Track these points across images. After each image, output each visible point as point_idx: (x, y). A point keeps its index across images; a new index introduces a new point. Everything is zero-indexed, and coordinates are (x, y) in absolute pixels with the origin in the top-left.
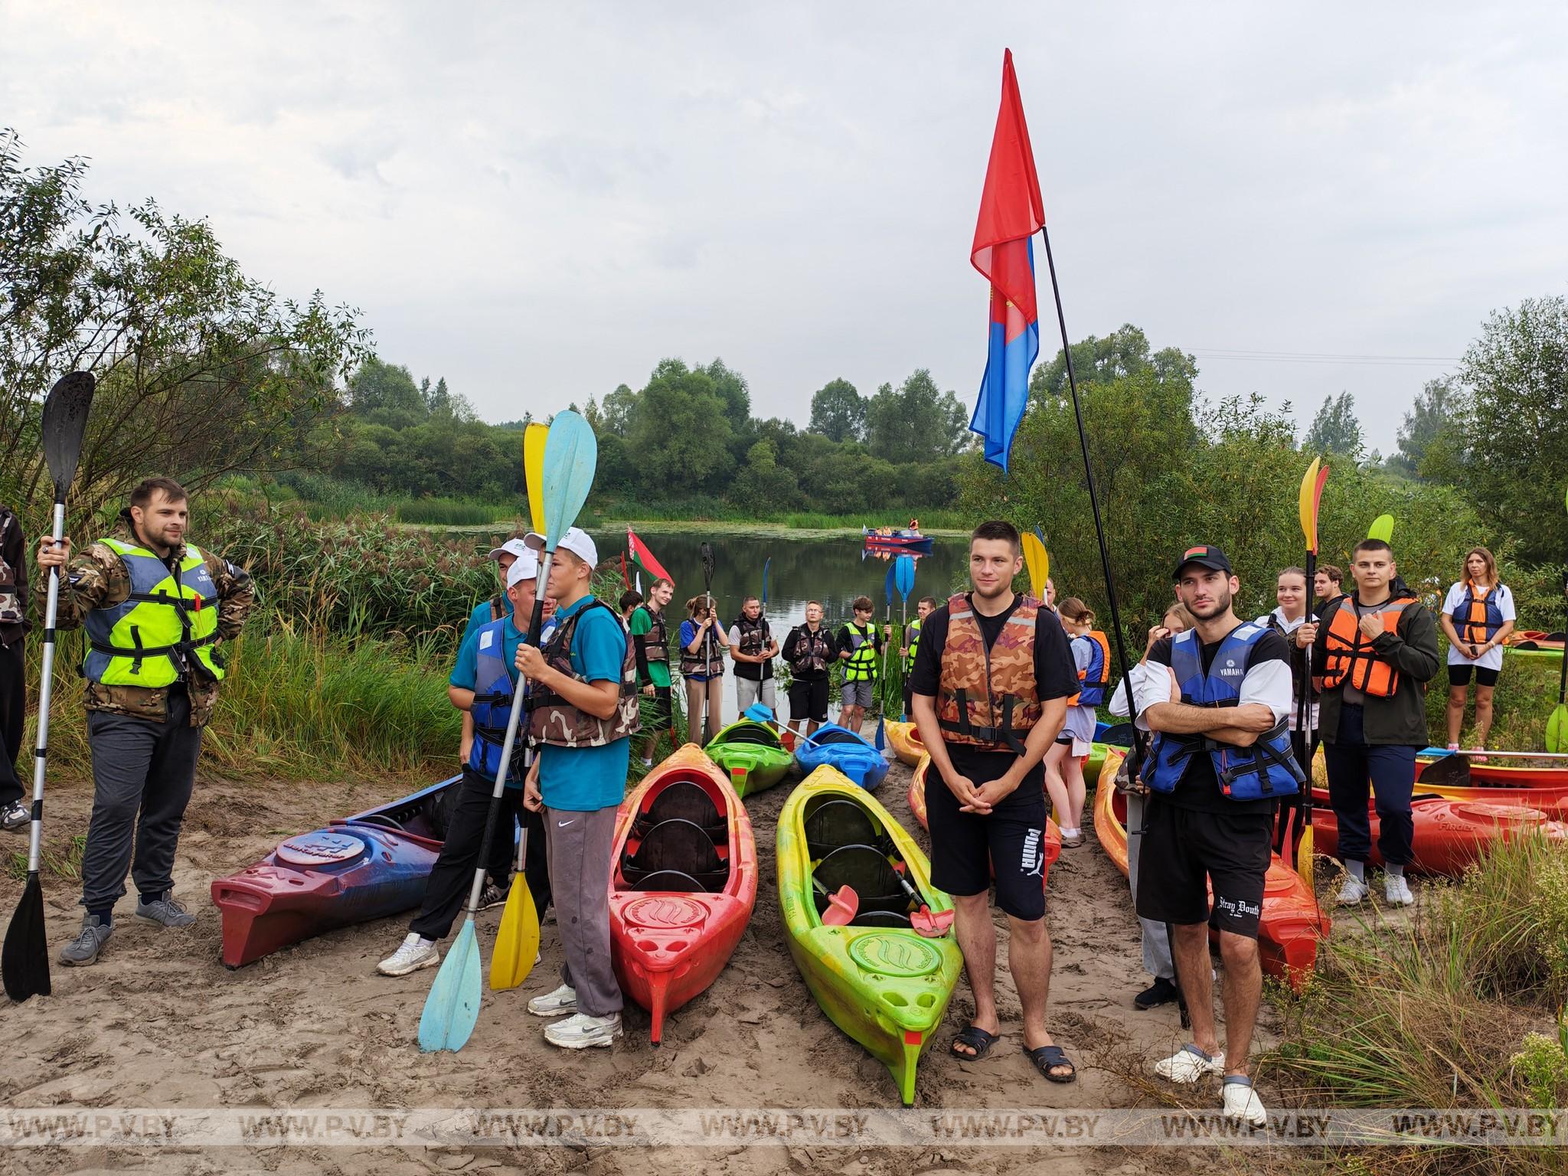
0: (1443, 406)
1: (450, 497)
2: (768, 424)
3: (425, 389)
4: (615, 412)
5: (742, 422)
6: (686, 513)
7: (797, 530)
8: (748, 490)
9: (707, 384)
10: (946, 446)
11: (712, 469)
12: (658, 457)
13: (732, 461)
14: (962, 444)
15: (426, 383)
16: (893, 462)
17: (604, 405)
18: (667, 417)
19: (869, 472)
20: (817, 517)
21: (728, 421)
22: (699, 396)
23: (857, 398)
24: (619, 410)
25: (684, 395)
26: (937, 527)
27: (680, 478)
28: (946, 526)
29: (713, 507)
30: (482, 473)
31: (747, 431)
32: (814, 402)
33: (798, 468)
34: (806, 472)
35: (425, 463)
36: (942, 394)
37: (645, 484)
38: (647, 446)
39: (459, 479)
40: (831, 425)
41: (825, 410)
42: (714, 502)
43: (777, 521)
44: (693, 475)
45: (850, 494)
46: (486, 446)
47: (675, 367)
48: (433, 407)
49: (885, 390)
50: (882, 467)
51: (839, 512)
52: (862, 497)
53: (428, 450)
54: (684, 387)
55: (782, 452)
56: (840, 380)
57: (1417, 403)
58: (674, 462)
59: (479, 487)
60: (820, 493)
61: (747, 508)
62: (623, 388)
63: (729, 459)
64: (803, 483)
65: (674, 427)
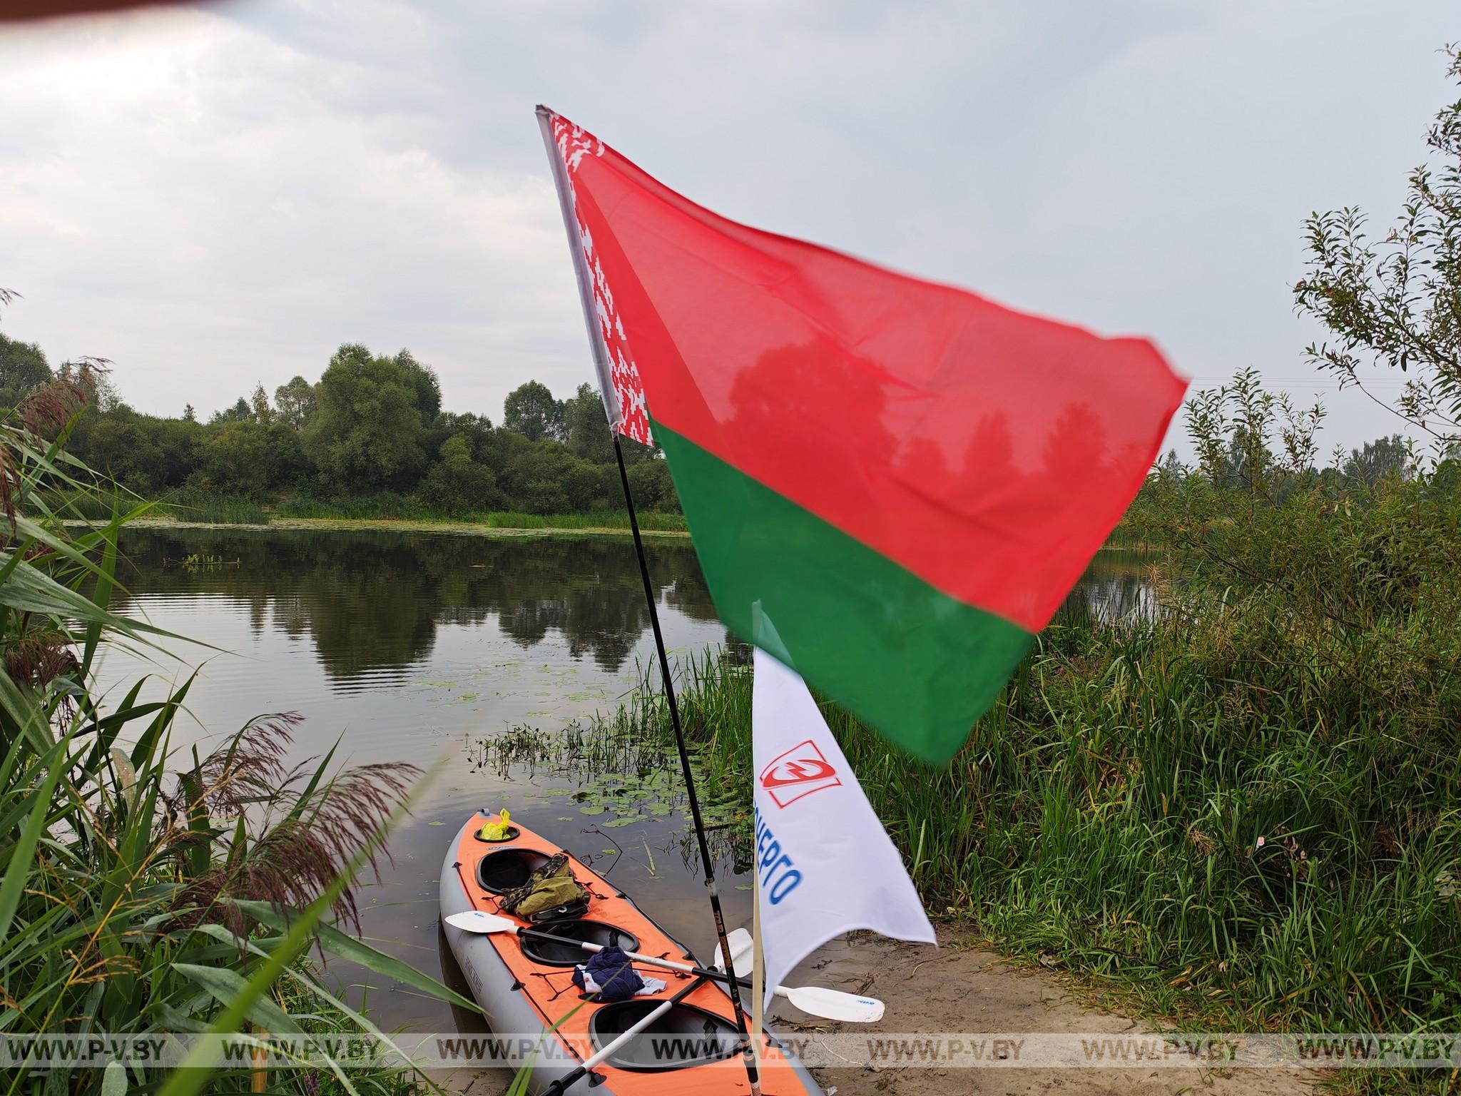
2: (463, 419)
4: (288, 405)
5: (432, 419)
6: (371, 511)
7: (499, 529)
8: (441, 487)
9: (396, 373)
11: (400, 464)
12: (337, 450)
13: (423, 457)
16: (596, 462)
17: (276, 397)
18: (348, 406)
19: (573, 471)
20: (521, 516)
21: (419, 414)
22: (386, 385)
23: (552, 402)
24: (293, 403)
25: (366, 382)
27: (363, 472)
29: (401, 505)
30: (126, 463)
31: (440, 425)
32: (507, 403)
33: (496, 466)
34: (505, 470)
37: (323, 478)
38: (326, 437)
40: (525, 426)
41: (518, 412)
42: (403, 500)
43: (474, 521)
44: (379, 470)
45: (553, 493)
46: (131, 432)
47: (358, 354)
49: (582, 392)
50: (584, 466)
51: (542, 512)
52: (565, 496)
54: (369, 375)
55: (478, 448)
56: (533, 382)
58: (357, 455)
60: (522, 493)
61: (440, 506)
62: (298, 381)
63: (421, 456)
64: (503, 482)
65: (357, 417)
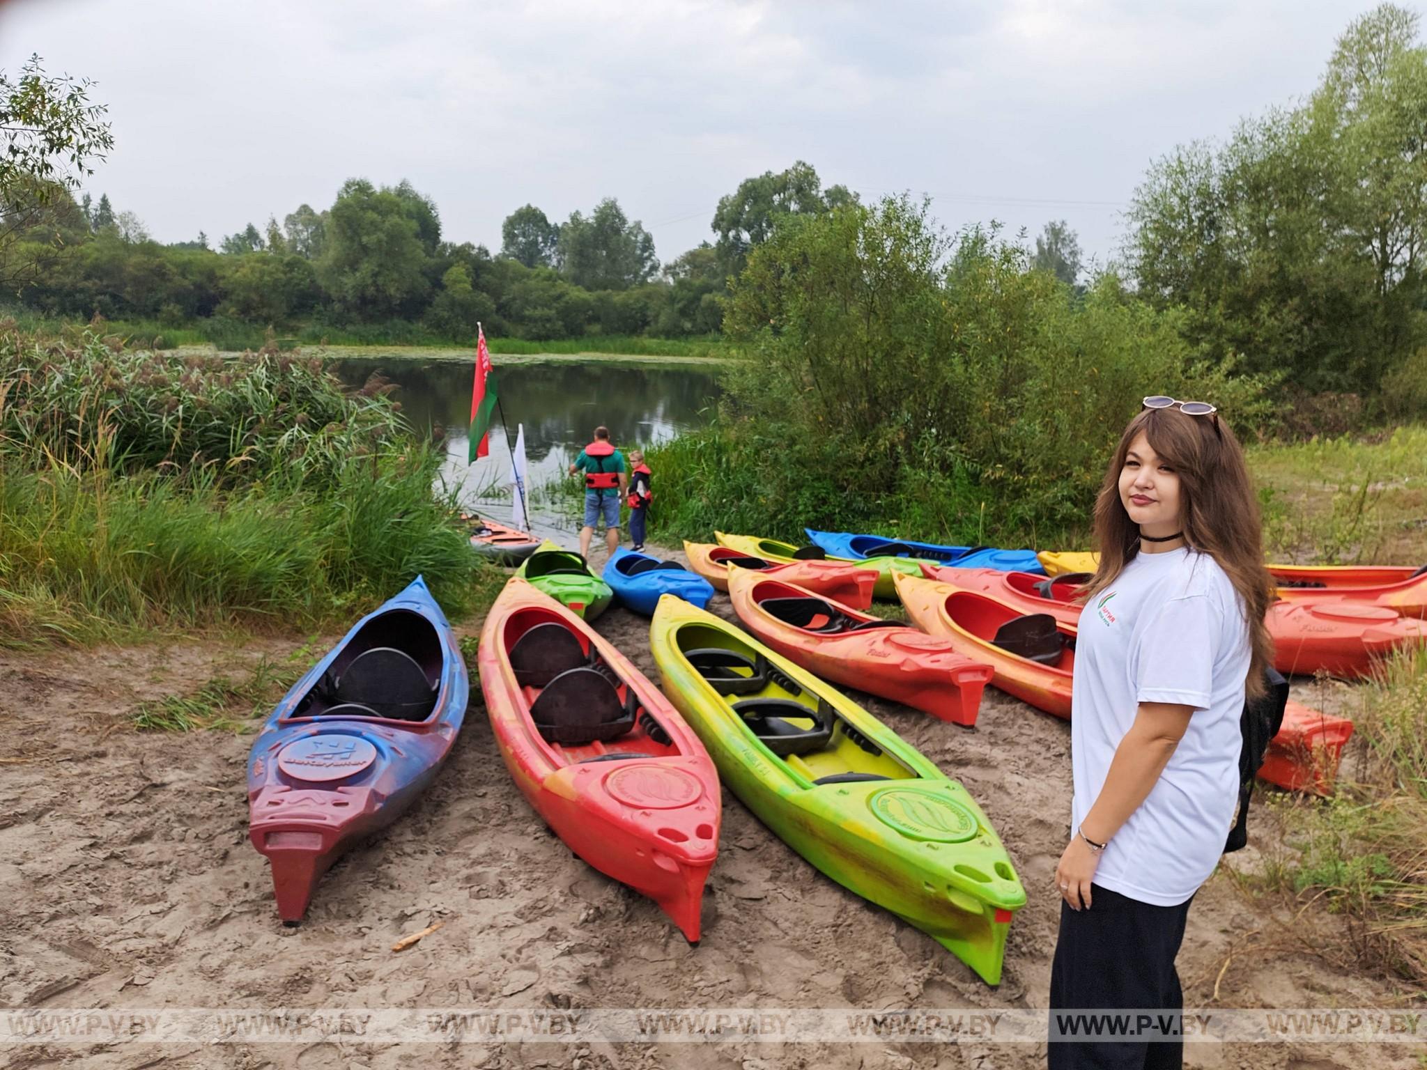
0: (1059, 245)
1: (126, 320)
2: (463, 247)
3: (86, 206)
4: (297, 232)
5: (434, 248)
6: (381, 339)
7: (500, 356)
8: (446, 314)
9: (398, 205)
10: (636, 274)
11: (407, 293)
12: (349, 281)
13: (428, 284)
14: (649, 273)
15: (87, 200)
16: (589, 289)
17: (286, 225)
18: (357, 239)
19: (567, 298)
20: (518, 343)
21: (420, 243)
22: (390, 217)
23: (548, 225)
24: (302, 231)
25: (371, 215)
26: (633, 352)
27: (374, 302)
28: (643, 351)
29: (410, 332)
30: (159, 295)
31: (442, 254)
32: (505, 227)
33: (495, 293)
34: (503, 298)
35: (95, 284)
36: (630, 223)
37: (337, 307)
38: (338, 268)
39: (134, 302)
40: (522, 251)
41: (515, 236)
42: (411, 327)
44: (388, 299)
45: (549, 320)
46: (162, 266)
47: (362, 187)
48: (96, 226)
49: (575, 218)
50: (577, 293)
51: (539, 338)
52: (560, 323)
53: (95, 271)
54: (374, 208)
55: (478, 276)
56: (529, 206)
57: (1039, 243)
58: (367, 286)
59: (157, 310)
60: (520, 319)
61: (445, 333)
62: (305, 209)
63: (425, 284)
64: (501, 308)
65: (365, 249)
